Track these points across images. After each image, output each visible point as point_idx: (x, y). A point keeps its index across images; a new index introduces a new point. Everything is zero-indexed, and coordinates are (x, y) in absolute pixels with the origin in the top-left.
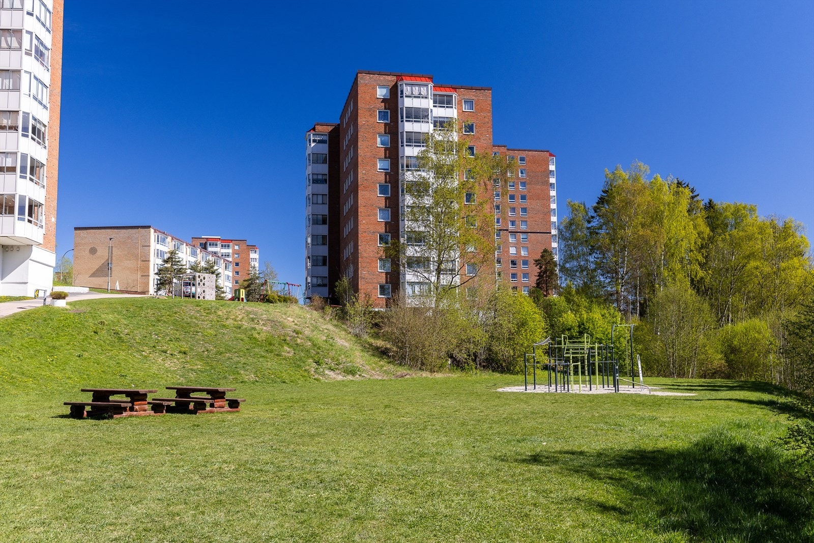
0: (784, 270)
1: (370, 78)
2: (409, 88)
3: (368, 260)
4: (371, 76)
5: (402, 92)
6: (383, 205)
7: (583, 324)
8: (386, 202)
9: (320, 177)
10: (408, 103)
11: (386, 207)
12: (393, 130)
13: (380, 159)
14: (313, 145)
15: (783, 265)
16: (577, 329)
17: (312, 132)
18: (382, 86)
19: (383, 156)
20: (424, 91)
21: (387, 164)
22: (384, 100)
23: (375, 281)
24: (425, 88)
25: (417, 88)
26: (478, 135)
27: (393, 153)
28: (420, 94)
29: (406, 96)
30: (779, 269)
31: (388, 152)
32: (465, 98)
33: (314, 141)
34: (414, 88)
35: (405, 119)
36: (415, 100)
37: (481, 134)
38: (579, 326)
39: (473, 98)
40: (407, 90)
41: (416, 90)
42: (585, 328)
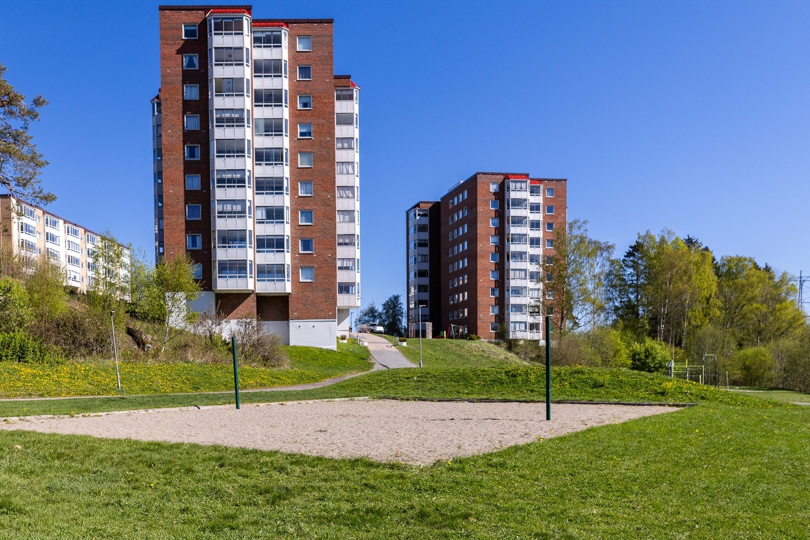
0: (779, 310)
1: (486, 177)
2: (513, 184)
3: (483, 307)
4: (486, 176)
5: (509, 188)
6: (493, 269)
7: (648, 351)
8: (495, 266)
9: (423, 242)
10: (513, 195)
11: (495, 269)
12: (501, 215)
13: (492, 236)
14: (418, 218)
15: (778, 306)
16: (644, 354)
17: (417, 208)
18: (493, 183)
19: (494, 234)
20: (524, 185)
21: (496, 239)
22: (495, 194)
23: (488, 321)
24: (525, 184)
25: (519, 184)
26: (557, 214)
27: (501, 232)
28: (521, 188)
29: (512, 190)
30: (774, 309)
31: (497, 231)
32: (548, 187)
33: (419, 215)
34: (517, 184)
35: (511, 207)
36: (518, 193)
37: (559, 214)
38: (645, 352)
39: (554, 187)
40: (512, 185)
41: (518, 185)
42: (649, 354)
